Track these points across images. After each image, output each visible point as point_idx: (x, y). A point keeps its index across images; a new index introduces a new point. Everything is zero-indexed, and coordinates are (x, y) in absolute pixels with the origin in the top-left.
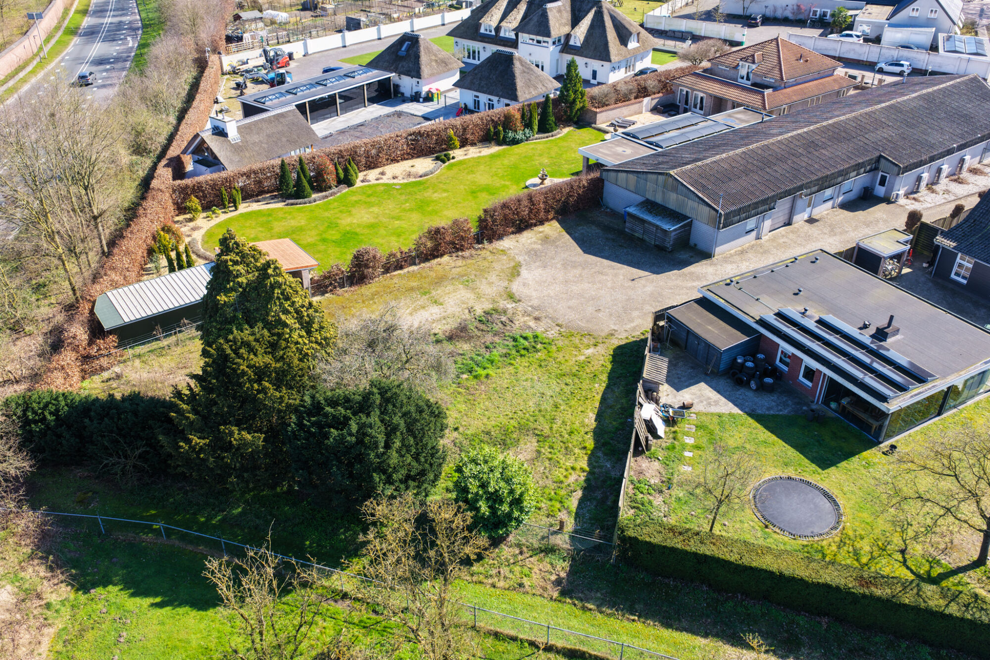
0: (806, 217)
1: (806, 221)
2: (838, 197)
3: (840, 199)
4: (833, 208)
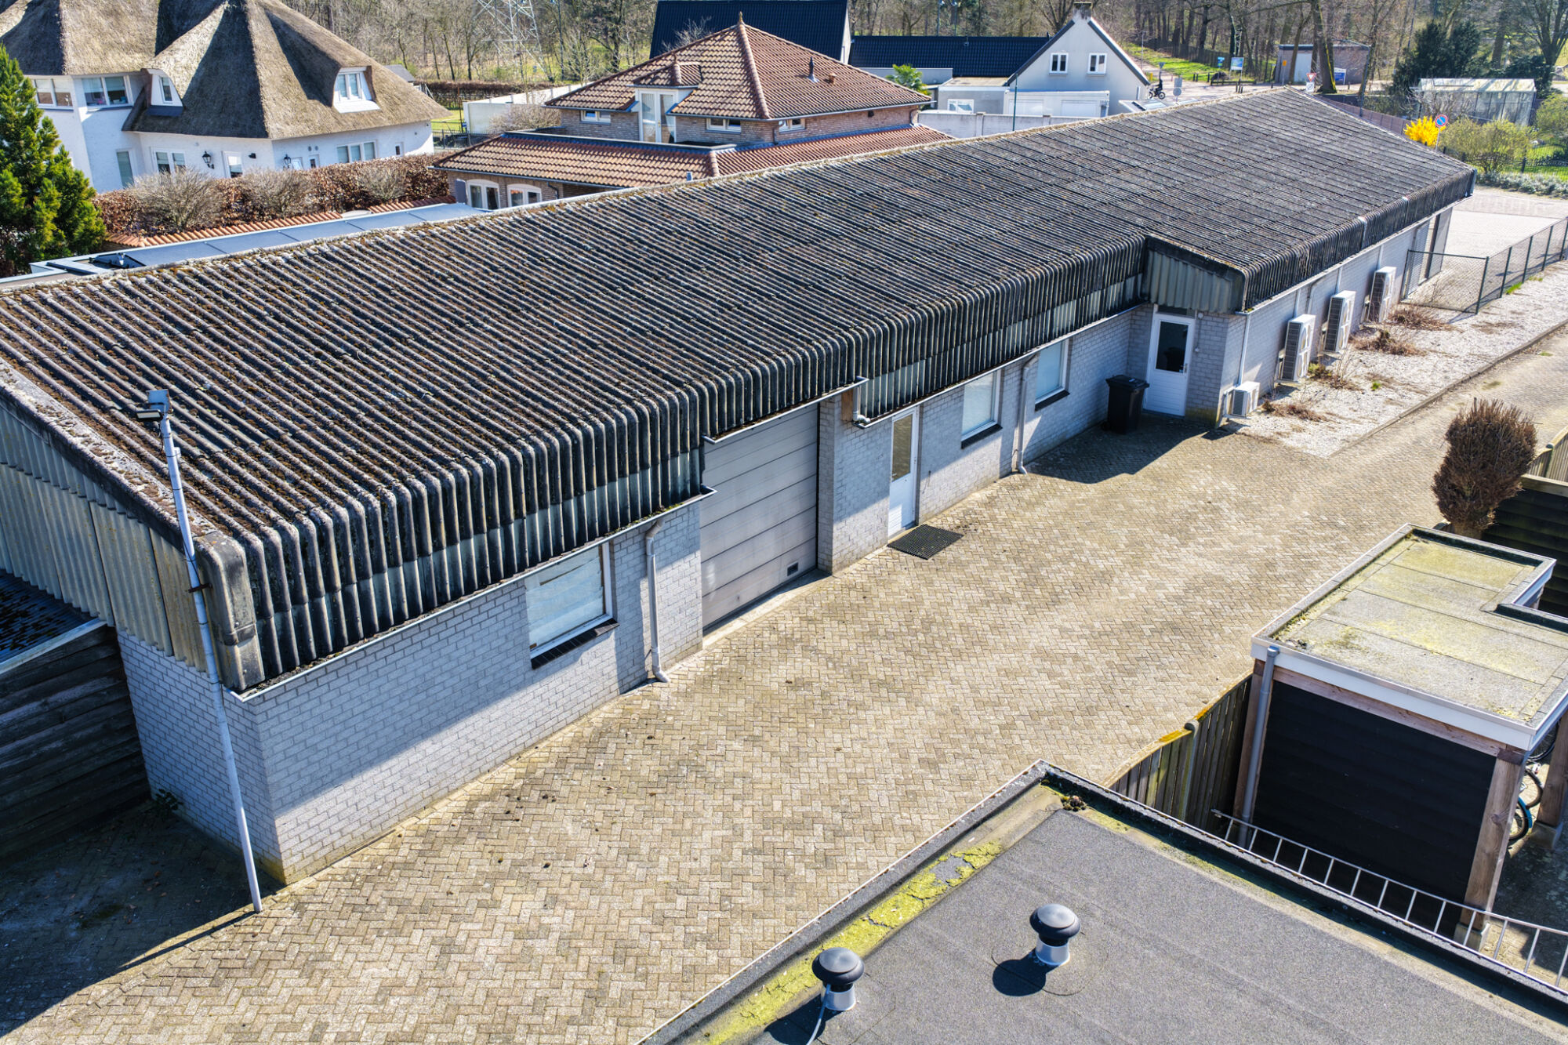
0: (896, 525)
1: (900, 545)
2: (1019, 420)
3: (1031, 427)
4: (1007, 473)
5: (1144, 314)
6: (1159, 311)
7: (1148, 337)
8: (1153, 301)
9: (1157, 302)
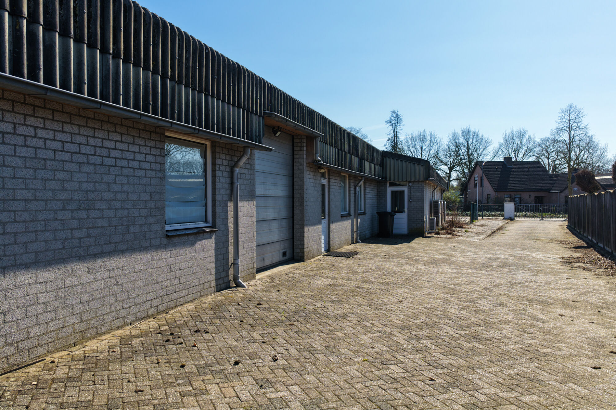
5: (383, 188)
6: (390, 186)
7: (386, 198)
8: (388, 179)
9: (390, 180)
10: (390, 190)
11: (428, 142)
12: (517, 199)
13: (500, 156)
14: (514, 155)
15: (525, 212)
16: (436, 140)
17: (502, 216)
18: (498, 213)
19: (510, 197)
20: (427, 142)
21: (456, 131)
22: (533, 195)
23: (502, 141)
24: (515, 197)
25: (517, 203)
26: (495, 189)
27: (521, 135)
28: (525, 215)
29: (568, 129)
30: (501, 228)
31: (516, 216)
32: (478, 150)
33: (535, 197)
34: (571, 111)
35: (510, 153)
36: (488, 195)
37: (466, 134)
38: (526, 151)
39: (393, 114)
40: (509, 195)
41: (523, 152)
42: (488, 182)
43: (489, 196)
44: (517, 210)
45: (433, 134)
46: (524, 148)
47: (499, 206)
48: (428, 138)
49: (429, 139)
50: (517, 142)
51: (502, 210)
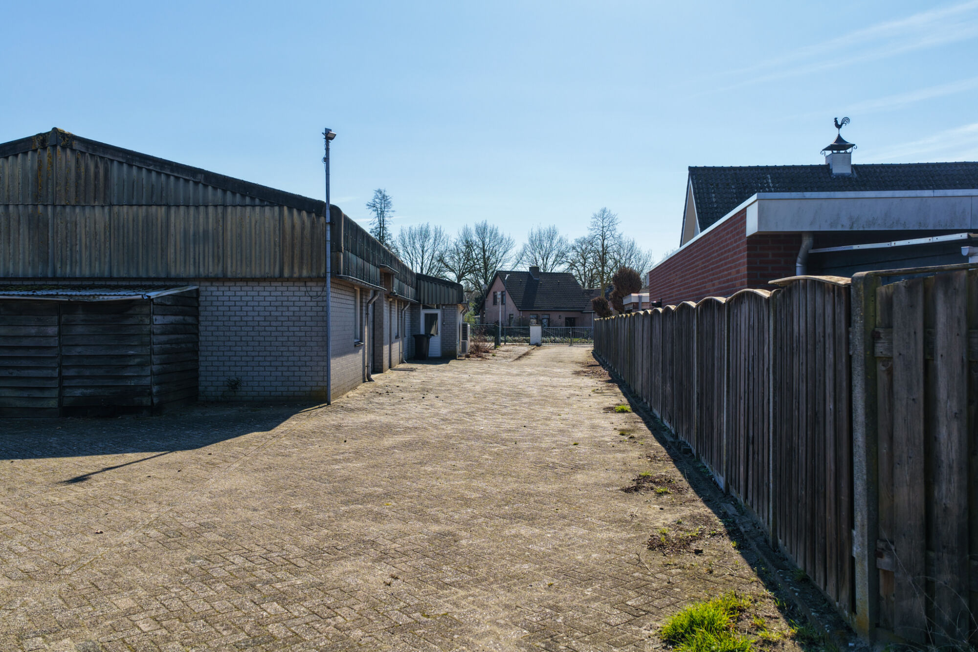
5: (416, 311)
6: (423, 308)
7: (420, 321)
8: (422, 302)
9: (424, 303)
10: (423, 312)
11: (432, 241)
12: (545, 320)
13: (524, 262)
14: (542, 261)
15: (554, 336)
16: (442, 238)
17: (528, 341)
18: (522, 338)
19: (537, 319)
20: (430, 241)
21: (469, 227)
22: (564, 315)
23: (527, 242)
24: (543, 319)
25: (545, 326)
26: (520, 307)
27: (551, 236)
28: (554, 340)
29: (601, 238)
30: (526, 354)
31: (543, 342)
32: (497, 253)
33: (566, 318)
34: (605, 216)
35: (537, 259)
36: (510, 315)
37: (482, 231)
38: (557, 256)
39: (378, 193)
40: (535, 316)
41: (554, 257)
42: (510, 299)
43: (512, 316)
44: (544, 334)
45: (439, 229)
46: (555, 252)
47: (523, 329)
48: (432, 235)
49: (434, 235)
50: (546, 244)
51: (528, 335)
